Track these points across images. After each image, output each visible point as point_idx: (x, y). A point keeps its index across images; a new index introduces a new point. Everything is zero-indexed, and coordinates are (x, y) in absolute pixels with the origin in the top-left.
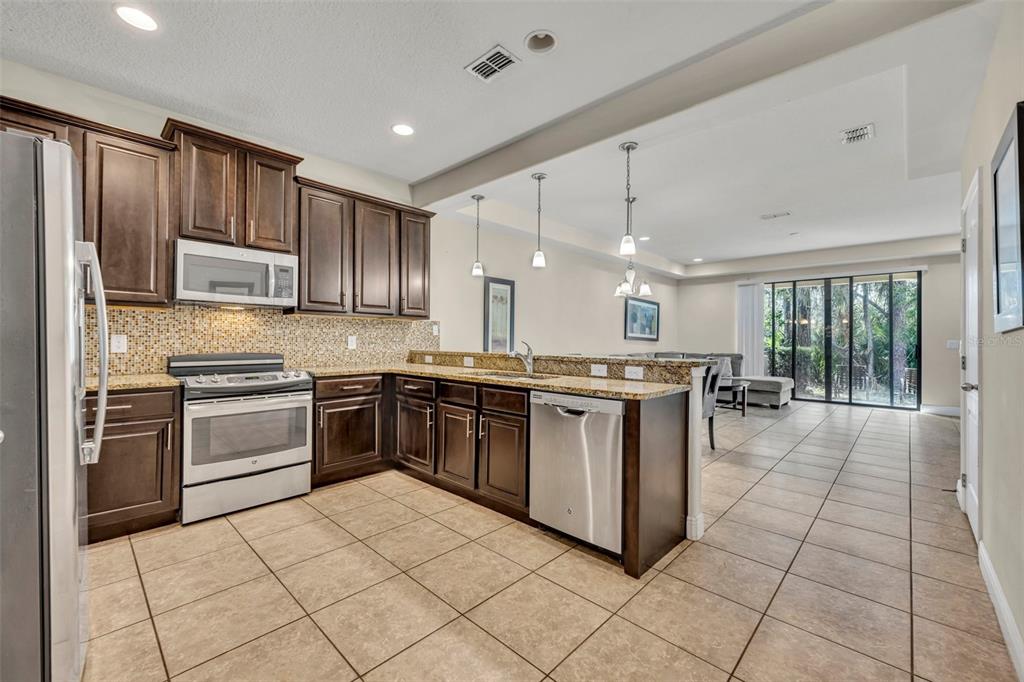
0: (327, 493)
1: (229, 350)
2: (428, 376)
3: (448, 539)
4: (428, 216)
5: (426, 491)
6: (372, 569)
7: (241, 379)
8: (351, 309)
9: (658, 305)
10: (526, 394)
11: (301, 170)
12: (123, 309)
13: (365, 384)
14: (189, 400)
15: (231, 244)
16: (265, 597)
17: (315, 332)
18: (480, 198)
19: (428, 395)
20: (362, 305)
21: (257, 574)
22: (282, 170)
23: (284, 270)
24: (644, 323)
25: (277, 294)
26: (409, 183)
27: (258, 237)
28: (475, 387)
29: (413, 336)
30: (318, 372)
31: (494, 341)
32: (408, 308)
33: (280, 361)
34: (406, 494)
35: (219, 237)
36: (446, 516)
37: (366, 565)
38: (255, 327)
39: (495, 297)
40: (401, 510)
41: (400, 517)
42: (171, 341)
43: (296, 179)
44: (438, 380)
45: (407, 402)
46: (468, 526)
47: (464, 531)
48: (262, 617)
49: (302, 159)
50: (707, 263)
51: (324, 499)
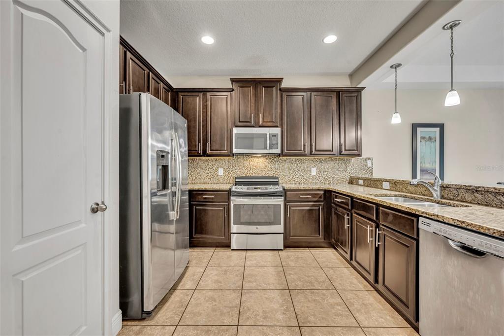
0: (292, 253)
1: (257, 175)
2: (346, 194)
3: (342, 315)
4: (359, 91)
5: (345, 270)
6: (284, 313)
7: (252, 189)
8: (309, 152)
10: (415, 219)
11: (284, 85)
12: (222, 158)
13: (314, 195)
14: (233, 196)
15: (253, 127)
16: (230, 303)
17: (294, 166)
18: (397, 66)
19: (347, 207)
20: (316, 150)
21: (237, 287)
22: (274, 86)
23: (274, 135)
25: (271, 148)
26: (349, 74)
27: (264, 122)
28: (374, 206)
29: (353, 168)
30: (287, 187)
31: (422, 171)
32: (345, 150)
33: (277, 180)
34: (332, 268)
35: (248, 124)
36: (350, 295)
37: (282, 308)
38: (267, 164)
39: (423, 138)
40: (323, 277)
41: (319, 283)
42: (236, 171)
43: (280, 89)
44: (353, 198)
45: (336, 209)
46: (363, 311)
47: (357, 315)
48: (222, 314)
49: (283, 78)
51: (288, 255)
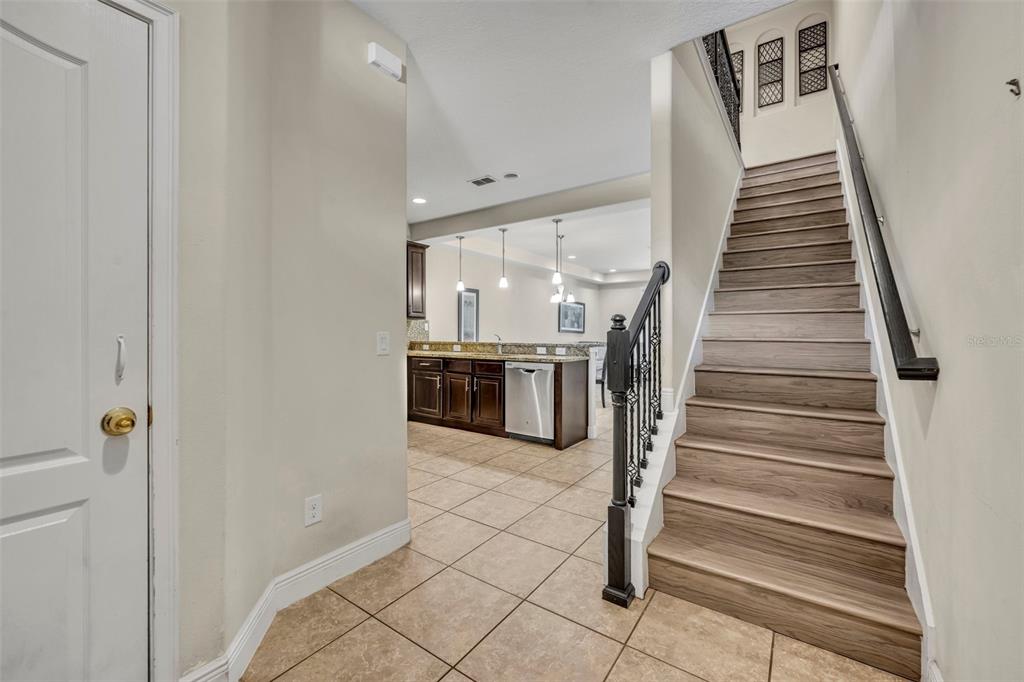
2: (437, 356)
4: (424, 247)
9: (584, 305)
10: (502, 364)
18: (461, 238)
19: (437, 368)
24: (574, 319)
28: (471, 361)
32: (413, 311)
39: (466, 302)
44: (444, 359)
45: (421, 374)
50: (620, 273)
